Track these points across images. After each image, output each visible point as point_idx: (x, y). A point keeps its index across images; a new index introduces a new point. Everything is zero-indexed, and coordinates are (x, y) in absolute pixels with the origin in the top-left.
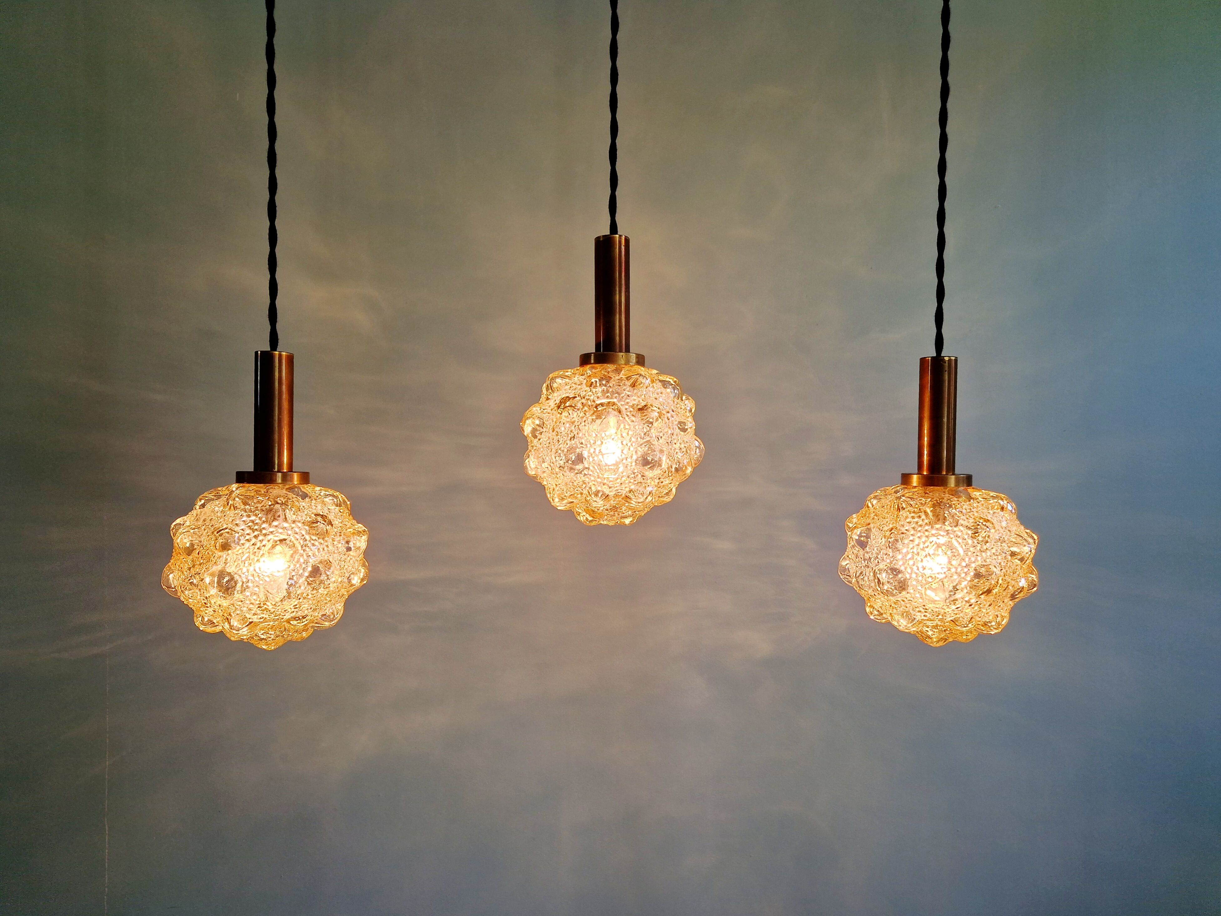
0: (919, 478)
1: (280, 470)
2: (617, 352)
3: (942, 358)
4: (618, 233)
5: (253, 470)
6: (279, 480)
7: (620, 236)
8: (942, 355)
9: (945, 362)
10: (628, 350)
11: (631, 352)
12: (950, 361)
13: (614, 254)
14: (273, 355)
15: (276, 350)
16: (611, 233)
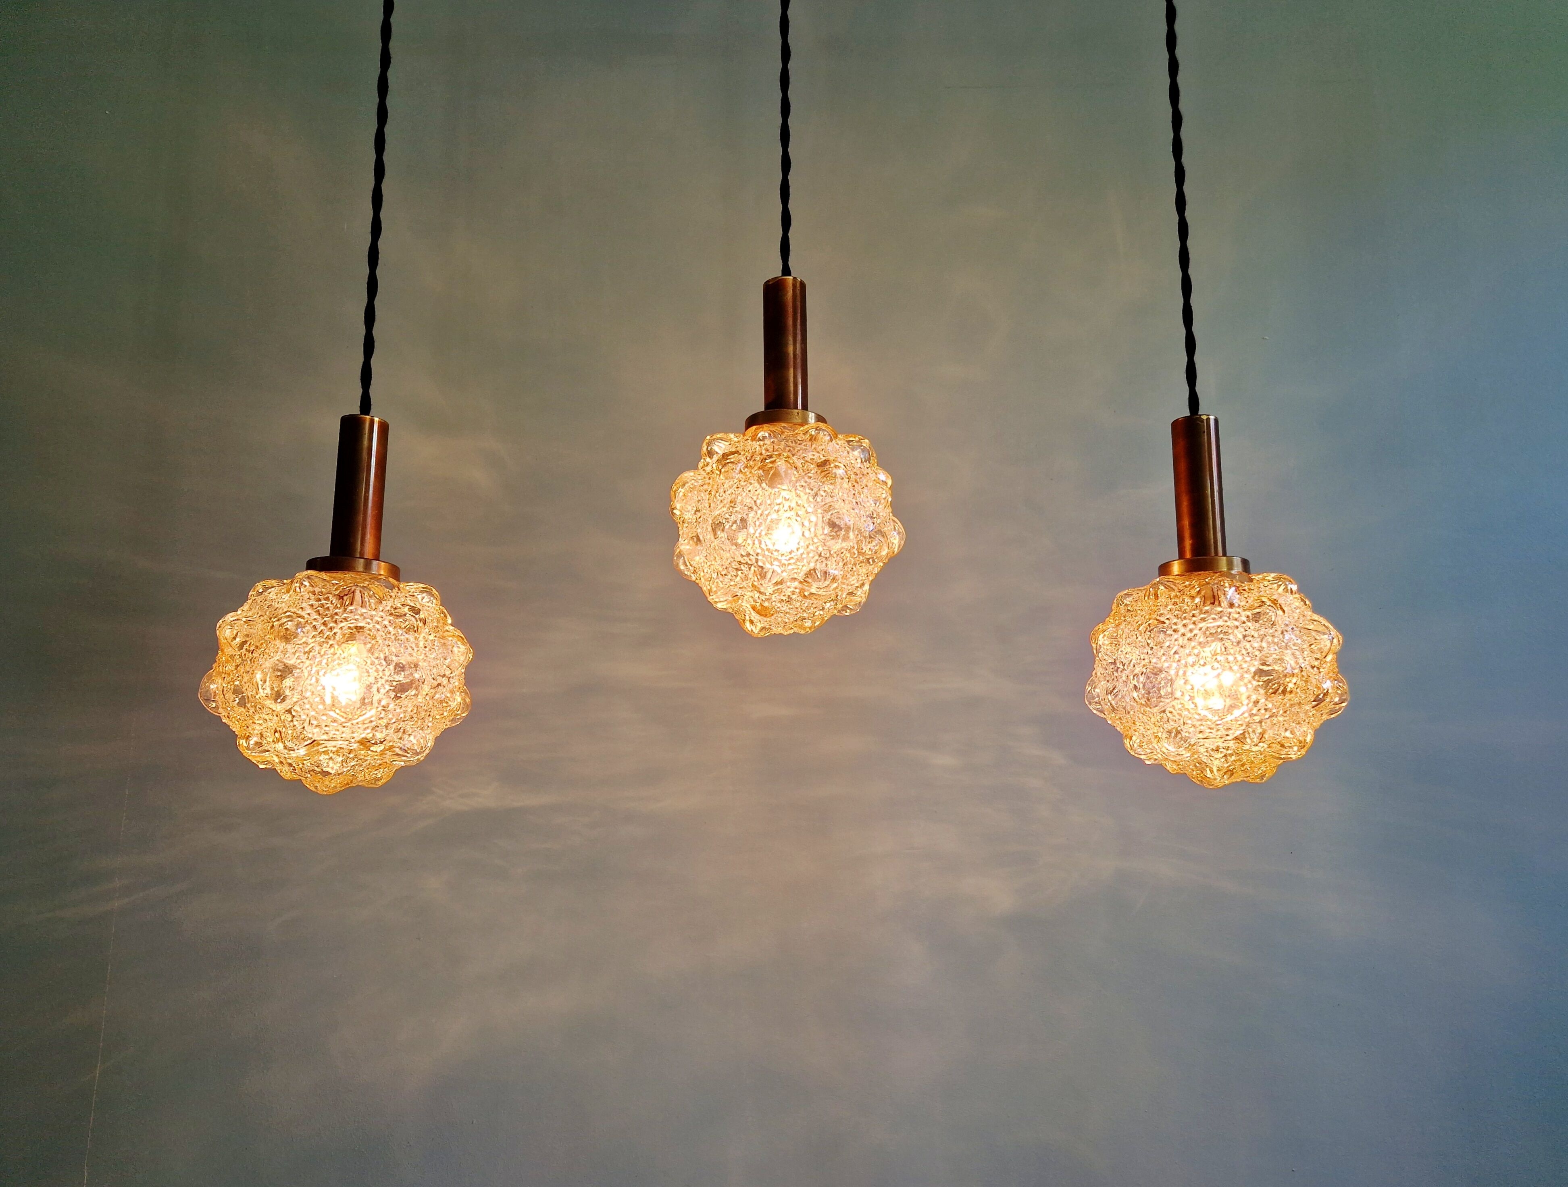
0: (1181, 564)
1: (363, 555)
2: (791, 409)
3: (1199, 416)
4: (792, 274)
5: (328, 555)
6: (361, 569)
7: (795, 278)
8: (1199, 413)
9: (1203, 422)
10: (805, 407)
11: (809, 410)
12: (1208, 419)
13: (787, 298)
14: (364, 421)
15: (368, 415)
16: (783, 275)
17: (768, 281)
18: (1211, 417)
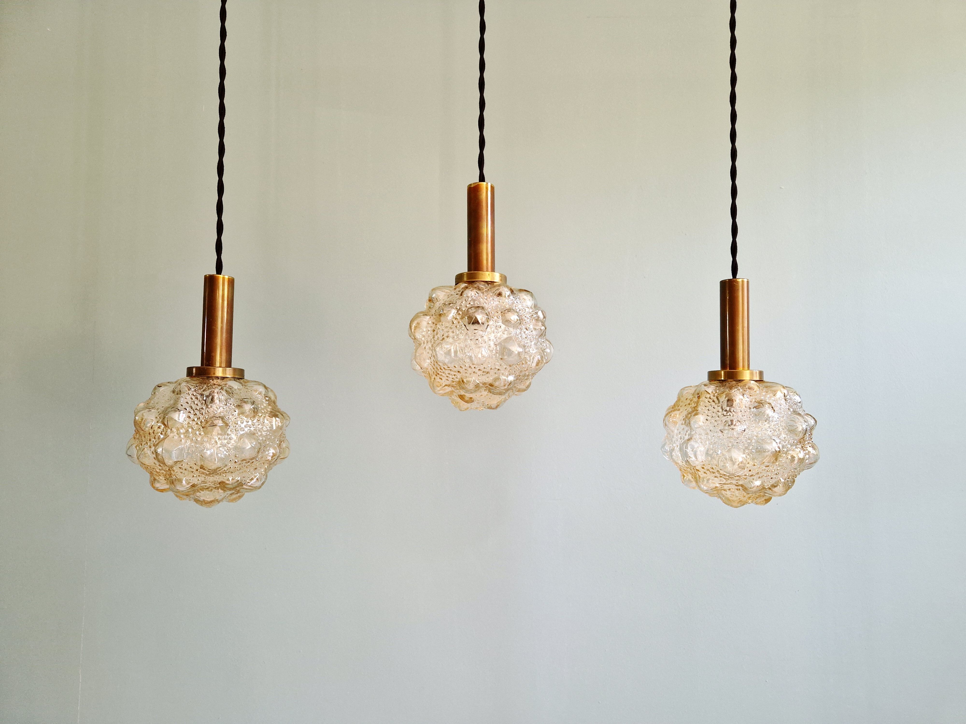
1: (221, 364)
2: (484, 272)
3: (737, 280)
4: (486, 180)
6: (219, 373)
8: (737, 278)
9: (740, 284)
10: (493, 269)
12: (743, 281)
13: (482, 197)
14: (218, 278)
15: (221, 274)
16: (480, 181)
17: (471, 185)
18: (744, 280)
